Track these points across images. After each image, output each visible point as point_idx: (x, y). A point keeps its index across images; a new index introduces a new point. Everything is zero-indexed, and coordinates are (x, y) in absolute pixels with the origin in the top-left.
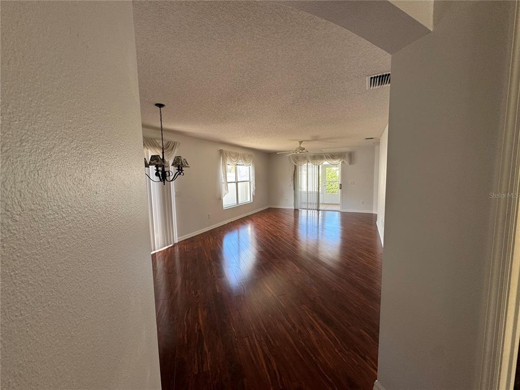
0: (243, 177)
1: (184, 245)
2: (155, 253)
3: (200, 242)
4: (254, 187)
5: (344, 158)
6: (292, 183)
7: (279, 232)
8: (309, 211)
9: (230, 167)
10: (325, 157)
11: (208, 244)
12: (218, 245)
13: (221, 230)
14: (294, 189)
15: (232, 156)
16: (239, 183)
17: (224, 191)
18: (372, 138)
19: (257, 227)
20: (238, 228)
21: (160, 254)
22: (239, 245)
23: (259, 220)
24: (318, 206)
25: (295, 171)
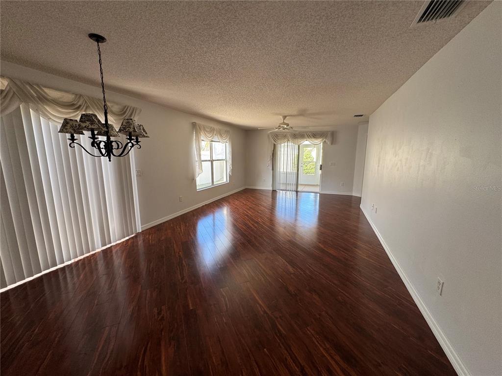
0: (218, 154)
1: (149, 234)
2: (111, 246)
3: (169, 231)
4: (231, 166)
5: (326, 138)
6: (270, 163)
7: (261, 217)
8: (288, 192)
9: (204, 144)
10: (306, 136)
11: (179, 234)
12: (191, 234)
13: (194, 215)
14: (273, 169)
15: (207, 131)
16: (214, 162)
17: (197, 170)
18: (362, 116)
19: (234, 211)
20: (213, 212)
21: (118, 248)
22: (214, 232)
23: (237, 202)
24: (297, 188)
25: (274, 150)
